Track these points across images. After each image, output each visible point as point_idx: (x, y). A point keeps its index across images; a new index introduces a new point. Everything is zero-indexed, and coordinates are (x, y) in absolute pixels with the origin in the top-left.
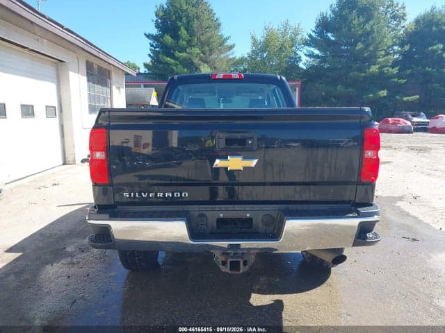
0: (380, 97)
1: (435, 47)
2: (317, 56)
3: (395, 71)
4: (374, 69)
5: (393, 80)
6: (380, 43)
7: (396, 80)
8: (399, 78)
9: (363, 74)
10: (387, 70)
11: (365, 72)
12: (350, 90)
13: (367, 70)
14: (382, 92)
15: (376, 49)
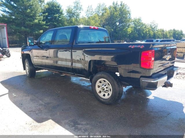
0: (40, 33)
1: (56, 15)
2: (8, 12)
3: (44, 23)
4: (36, 21)
5: (44, 26)
6: (36, 11)
7: (45, 26)
8: (46, 26)
9: (32, 23)
10: (41, 22)
11: (33, 22)
12: (28, 29)
13: (33, 21)
14: (41, 31)
15: (36, 13)
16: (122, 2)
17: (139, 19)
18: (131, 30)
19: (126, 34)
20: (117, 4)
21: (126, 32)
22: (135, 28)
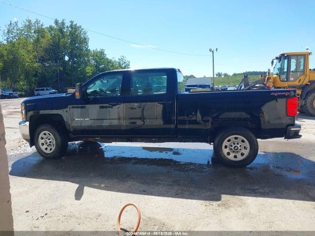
16: (72, 22)
17: (102, 53)
18: (91, 70)
19: (85, 76)
20: (63, 23)
21: (83, 73)
22: (96, 66)
